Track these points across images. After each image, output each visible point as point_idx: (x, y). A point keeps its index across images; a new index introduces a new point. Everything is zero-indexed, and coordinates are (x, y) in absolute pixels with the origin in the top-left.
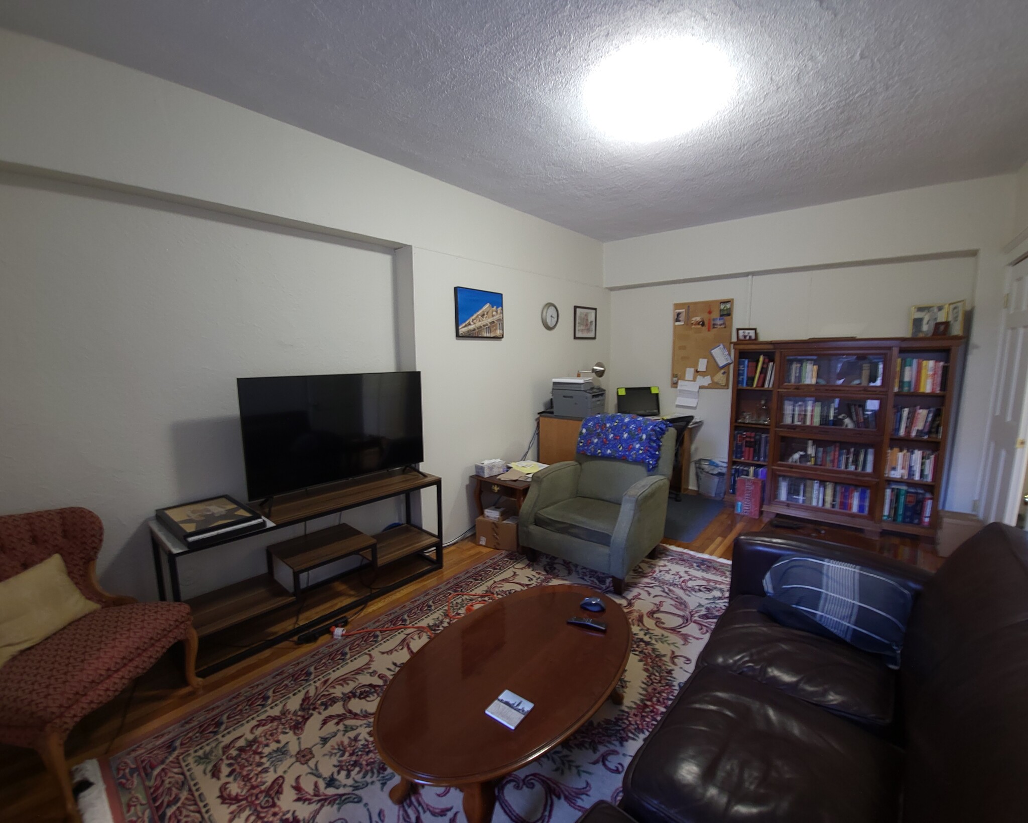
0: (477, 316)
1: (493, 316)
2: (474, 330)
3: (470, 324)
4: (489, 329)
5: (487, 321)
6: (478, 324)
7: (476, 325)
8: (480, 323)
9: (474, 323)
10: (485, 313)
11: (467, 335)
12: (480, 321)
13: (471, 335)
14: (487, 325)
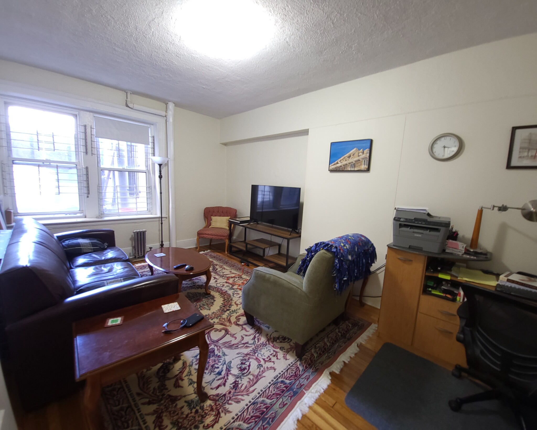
0: (345, 158)
1: (359, 156)
2: (341, 166)
3: (338, 163)
4: (354, 165)
5: (352, 160)
6: (344, 163)
7: (343, 163)
8: (346, 162)
9: (341, 162)
10: (352, 155)
11: (335, 170)
12: (346, 160)
13: (338, 170)
14: (353, 162)
